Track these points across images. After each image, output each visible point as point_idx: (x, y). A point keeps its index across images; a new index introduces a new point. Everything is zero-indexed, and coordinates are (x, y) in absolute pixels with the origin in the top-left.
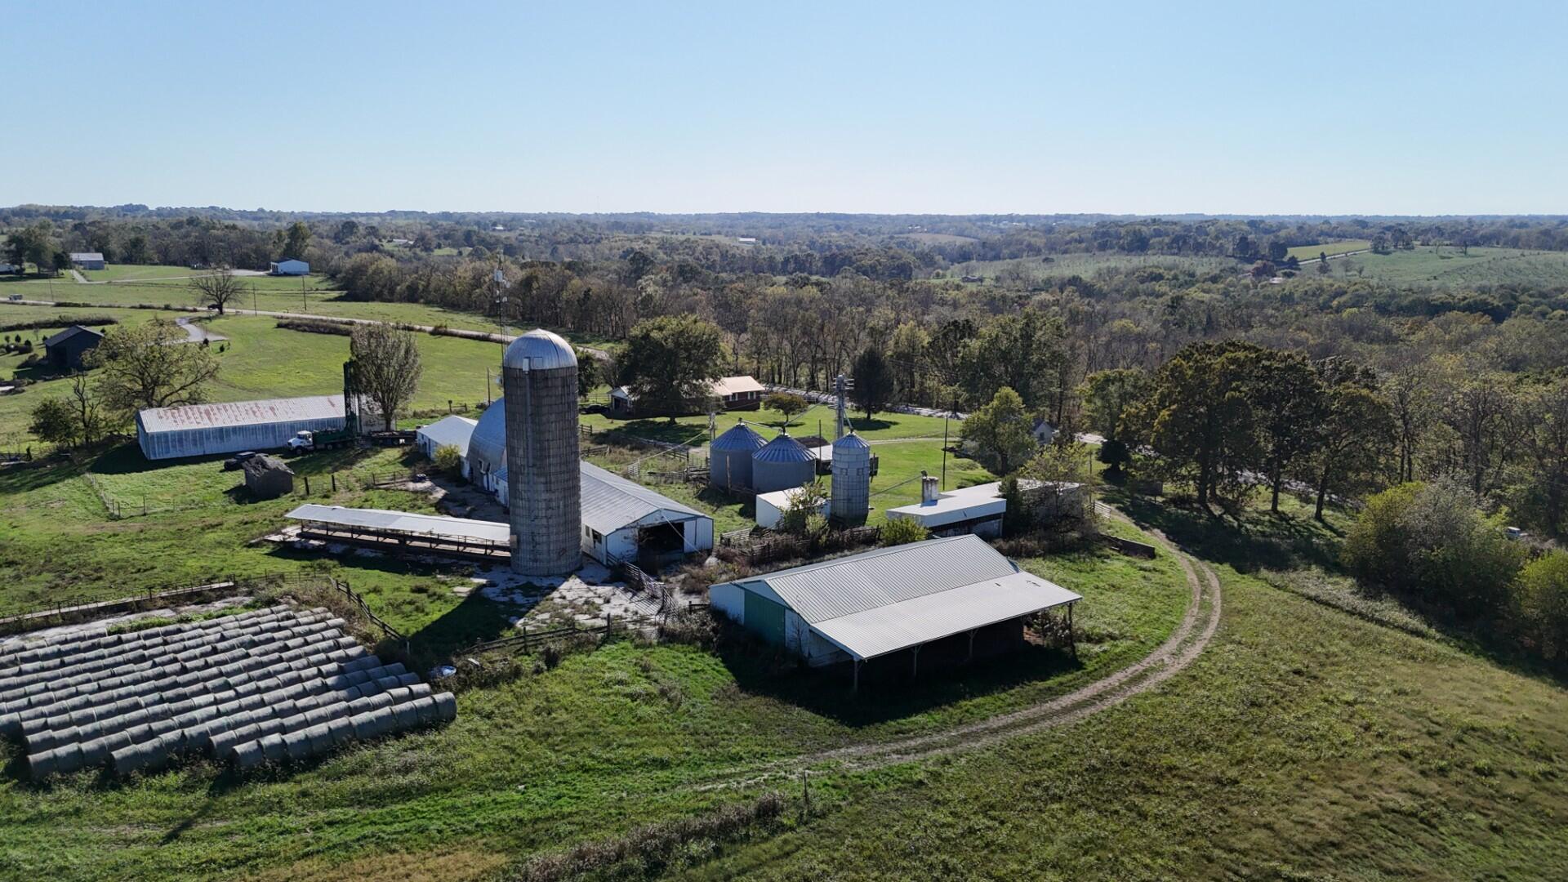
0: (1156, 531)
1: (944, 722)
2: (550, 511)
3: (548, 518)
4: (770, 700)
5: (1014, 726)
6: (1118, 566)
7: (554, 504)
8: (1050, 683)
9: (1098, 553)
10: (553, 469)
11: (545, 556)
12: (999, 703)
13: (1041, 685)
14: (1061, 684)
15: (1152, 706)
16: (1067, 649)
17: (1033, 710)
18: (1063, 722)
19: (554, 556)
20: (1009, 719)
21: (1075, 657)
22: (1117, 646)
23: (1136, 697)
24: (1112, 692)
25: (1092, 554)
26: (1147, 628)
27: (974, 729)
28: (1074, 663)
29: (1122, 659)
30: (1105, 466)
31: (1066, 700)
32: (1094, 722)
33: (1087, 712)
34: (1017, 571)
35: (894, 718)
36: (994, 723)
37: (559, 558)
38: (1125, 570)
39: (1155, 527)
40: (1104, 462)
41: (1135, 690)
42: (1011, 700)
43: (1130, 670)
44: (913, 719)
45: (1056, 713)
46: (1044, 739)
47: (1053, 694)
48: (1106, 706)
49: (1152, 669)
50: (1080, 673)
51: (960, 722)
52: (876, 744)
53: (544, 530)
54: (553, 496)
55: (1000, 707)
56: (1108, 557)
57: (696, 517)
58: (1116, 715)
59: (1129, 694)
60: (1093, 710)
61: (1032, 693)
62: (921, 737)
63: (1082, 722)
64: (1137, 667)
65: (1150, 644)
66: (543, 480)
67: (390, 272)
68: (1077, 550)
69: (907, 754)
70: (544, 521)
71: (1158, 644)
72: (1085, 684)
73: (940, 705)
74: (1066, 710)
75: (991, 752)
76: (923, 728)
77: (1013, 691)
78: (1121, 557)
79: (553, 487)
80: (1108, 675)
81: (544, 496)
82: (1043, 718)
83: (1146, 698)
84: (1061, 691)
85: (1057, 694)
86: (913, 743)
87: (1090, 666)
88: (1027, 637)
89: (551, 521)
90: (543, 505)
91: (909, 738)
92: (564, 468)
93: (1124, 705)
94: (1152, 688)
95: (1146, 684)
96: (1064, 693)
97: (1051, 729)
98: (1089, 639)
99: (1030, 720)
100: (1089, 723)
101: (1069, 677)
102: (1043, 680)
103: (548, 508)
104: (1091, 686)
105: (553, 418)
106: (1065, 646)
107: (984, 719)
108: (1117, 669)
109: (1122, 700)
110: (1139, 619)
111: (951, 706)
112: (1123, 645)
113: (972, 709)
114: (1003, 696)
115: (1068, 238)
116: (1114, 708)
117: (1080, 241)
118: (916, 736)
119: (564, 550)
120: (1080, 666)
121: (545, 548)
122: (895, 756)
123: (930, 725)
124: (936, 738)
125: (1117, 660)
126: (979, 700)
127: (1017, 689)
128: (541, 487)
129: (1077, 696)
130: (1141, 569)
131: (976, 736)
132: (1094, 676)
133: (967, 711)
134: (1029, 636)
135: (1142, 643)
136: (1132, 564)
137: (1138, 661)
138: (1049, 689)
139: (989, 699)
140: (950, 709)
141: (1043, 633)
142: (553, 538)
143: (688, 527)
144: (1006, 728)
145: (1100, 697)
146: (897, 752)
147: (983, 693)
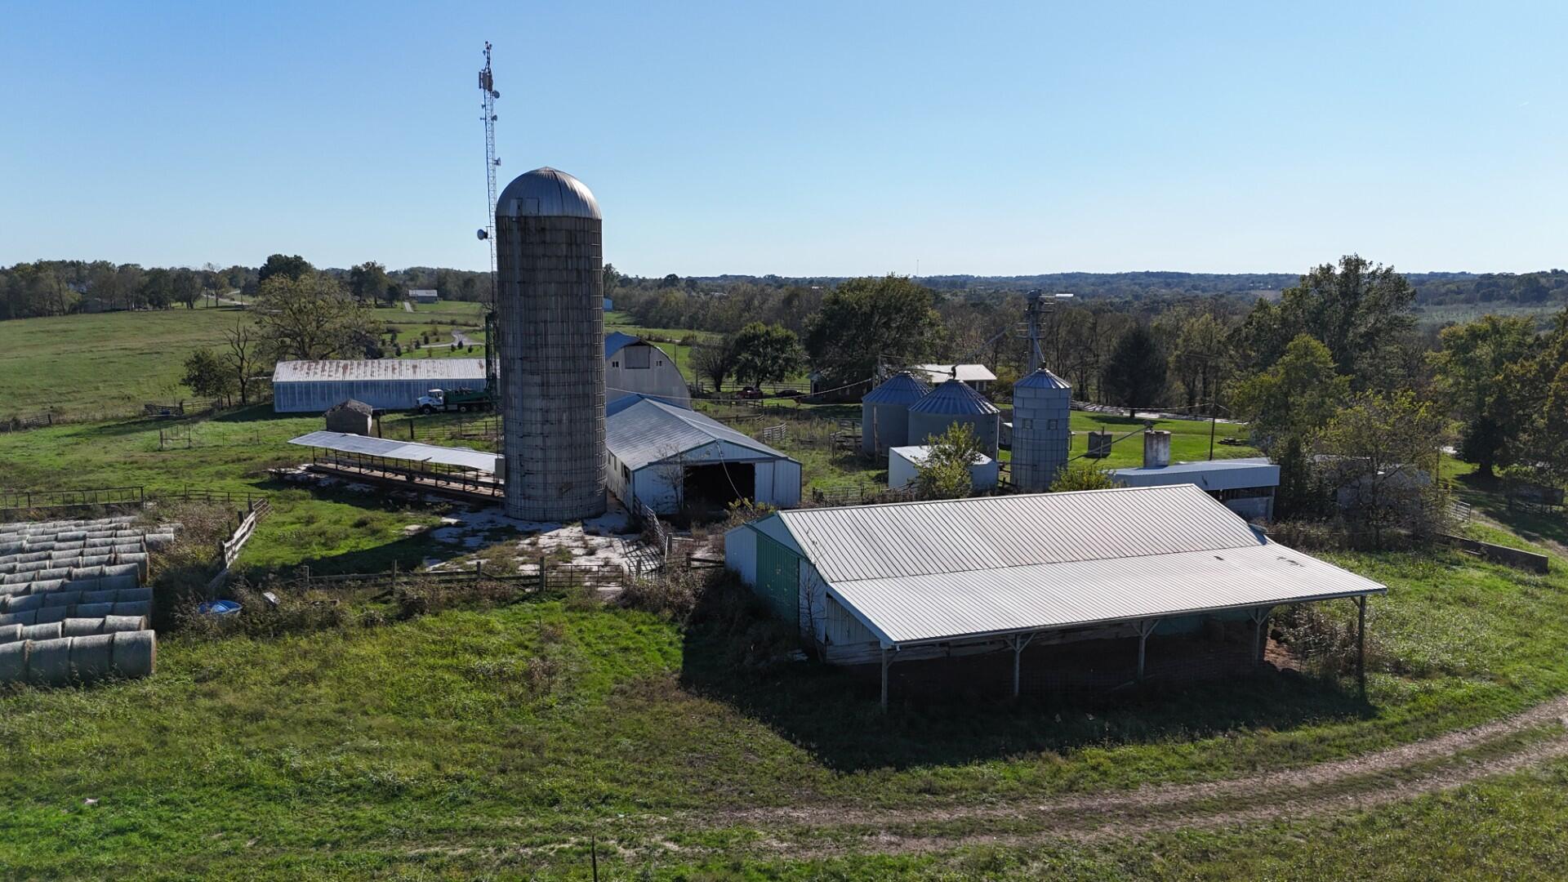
0: (1550, 542)
1: (1035, 783)
2: (547, 428)
3: (545, 436)
4: (716, 707)
5: (1191, 808)
6: (1476, 576)
7: (553, 417)
8: (1297, 735)
9: (1441, 556)
10: (551, 365)
11: (540, 492)
12: (1172, 760)
13: (1275, 737)
14: (1322, 740)
15: (1530, 804)
16: (1347, 682)
17: (1243, 782)
18: (1308, 814)
19: (553, 492)
20: (1185, 794)
21: (1363, 696)
22: (1459, 686)
23: (1493, 781)
24: (1440, 766)
25: (1430, 555)
26: (1525, 665)
27: (1095, 804)
28: (1362, 707)
29: (1468, 711)
30: (1466, 468)
31: (1326, 772)
32: (1383, 822)
33: (1369, 801)
34: (1264, 543)
35: (930, 759)
36: (1145, 796)
37: (560, 497)
38: (1488, 582)
39: (1548, 537)
40: (1469, 462)
41: (1493, 769)
42: (1199, 758)
43: (1483, 732)
44: (971, 769)
45: (1298, 795)
46: (1250, 844)
47: (1298, 756)
48: (1418, 793)
49: (1534, 735)
50: (1367, 725)
51: (1071, 788)
52: (863, 807)
53: (539, 454)
54: (554, 405)
55: (1170, 769)
56: (1458, 563)
57: (774, 458)
58: (1439, 812)
59: (1474, 774)
60: (1385, 797)
61: (1253, 749)
62: (969, 805)
63: (1355, 819)
64: (1500, 727)
65: (1531, 690)
66: (537, 379)
67: (677, 304)
68: (1403, 550)
69: (917, 835)
70: (539, 441)
71: (1549, 694)
72: (1376, 747)
73: (1040, 749)
74: (1321, 792)
75: (1110, 857)
76: (984, 790)
77: (1211, 742)
78: (1484, 564)
79: (552, 391)
80: (1431, 736)
81: (539, 403)
82: (1262, 801)
83: (1516, 785)
84: (1320, 753)
85: (1308, 757)
86: (943, 816)
87: (1392, 715)
88: (1269, 657)
89: (549, 442)
90: (539, 417)
91: (940, 805)
92: (569, 365)
93: (1462, 795)
94: (1532, 767)
95: (1518, 760)
96: (1324, 757)
97: (1276, 824)
98: (1399, 669)
99: (1230, 800)
100: (1370, 823)
101: (1343, 729)
102: (1280, 729)
103: (545, 422)
104: (1388, 752)
105: (553, 287)
106: (1347, 672)
107: (1127, 787)
108: (1452, 728)
109: (1457, 785)
110: (1511, 649)
111: (1063, 754)
112: (1471, 686)
113: (1108, 764)
114: (1187, 747)
115: (1443, 290)
116: (1435, 798)
117: (1459, 293)
118: (960, 802)
119: (569, 486)
120: (1369, 713)
121: (540, 479)
122: (884, 838)
123: (1000, 784)
124: (1001, 812)
125: (1454, 711)
126: (1130, 750)
127: (1221, 738)
128: (536, 390)
129: (1351, 768)
130: (1520, 582)
131: (1091, 819)
132: (1399, 734)
133: (1094, 768)
134: (1275, 655)
135: (1516, 688)
136: (1504, 577)
137: (1504, 718)
138: (1293, 746)
139: (1154, 751)
140: (1059, 760)
141: (1301, 651)
142: (552, 466)
143: (762, 472)
144: (1168, 810)
145: (1409, 773)
146: (898, 830)
147: (1141, 738)
